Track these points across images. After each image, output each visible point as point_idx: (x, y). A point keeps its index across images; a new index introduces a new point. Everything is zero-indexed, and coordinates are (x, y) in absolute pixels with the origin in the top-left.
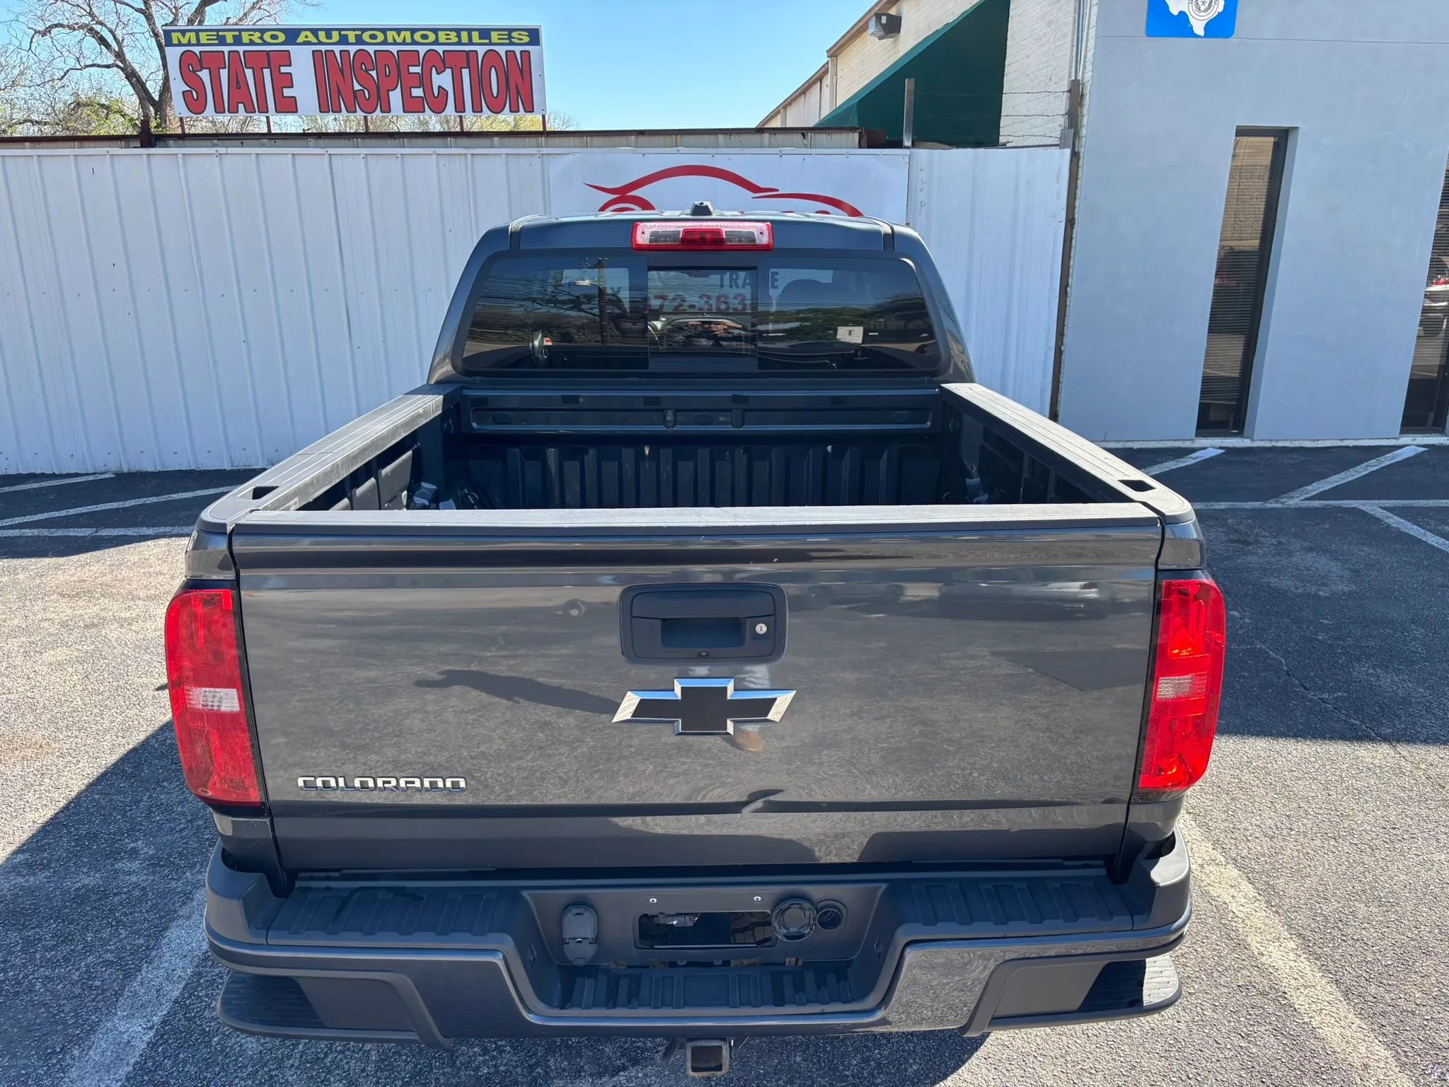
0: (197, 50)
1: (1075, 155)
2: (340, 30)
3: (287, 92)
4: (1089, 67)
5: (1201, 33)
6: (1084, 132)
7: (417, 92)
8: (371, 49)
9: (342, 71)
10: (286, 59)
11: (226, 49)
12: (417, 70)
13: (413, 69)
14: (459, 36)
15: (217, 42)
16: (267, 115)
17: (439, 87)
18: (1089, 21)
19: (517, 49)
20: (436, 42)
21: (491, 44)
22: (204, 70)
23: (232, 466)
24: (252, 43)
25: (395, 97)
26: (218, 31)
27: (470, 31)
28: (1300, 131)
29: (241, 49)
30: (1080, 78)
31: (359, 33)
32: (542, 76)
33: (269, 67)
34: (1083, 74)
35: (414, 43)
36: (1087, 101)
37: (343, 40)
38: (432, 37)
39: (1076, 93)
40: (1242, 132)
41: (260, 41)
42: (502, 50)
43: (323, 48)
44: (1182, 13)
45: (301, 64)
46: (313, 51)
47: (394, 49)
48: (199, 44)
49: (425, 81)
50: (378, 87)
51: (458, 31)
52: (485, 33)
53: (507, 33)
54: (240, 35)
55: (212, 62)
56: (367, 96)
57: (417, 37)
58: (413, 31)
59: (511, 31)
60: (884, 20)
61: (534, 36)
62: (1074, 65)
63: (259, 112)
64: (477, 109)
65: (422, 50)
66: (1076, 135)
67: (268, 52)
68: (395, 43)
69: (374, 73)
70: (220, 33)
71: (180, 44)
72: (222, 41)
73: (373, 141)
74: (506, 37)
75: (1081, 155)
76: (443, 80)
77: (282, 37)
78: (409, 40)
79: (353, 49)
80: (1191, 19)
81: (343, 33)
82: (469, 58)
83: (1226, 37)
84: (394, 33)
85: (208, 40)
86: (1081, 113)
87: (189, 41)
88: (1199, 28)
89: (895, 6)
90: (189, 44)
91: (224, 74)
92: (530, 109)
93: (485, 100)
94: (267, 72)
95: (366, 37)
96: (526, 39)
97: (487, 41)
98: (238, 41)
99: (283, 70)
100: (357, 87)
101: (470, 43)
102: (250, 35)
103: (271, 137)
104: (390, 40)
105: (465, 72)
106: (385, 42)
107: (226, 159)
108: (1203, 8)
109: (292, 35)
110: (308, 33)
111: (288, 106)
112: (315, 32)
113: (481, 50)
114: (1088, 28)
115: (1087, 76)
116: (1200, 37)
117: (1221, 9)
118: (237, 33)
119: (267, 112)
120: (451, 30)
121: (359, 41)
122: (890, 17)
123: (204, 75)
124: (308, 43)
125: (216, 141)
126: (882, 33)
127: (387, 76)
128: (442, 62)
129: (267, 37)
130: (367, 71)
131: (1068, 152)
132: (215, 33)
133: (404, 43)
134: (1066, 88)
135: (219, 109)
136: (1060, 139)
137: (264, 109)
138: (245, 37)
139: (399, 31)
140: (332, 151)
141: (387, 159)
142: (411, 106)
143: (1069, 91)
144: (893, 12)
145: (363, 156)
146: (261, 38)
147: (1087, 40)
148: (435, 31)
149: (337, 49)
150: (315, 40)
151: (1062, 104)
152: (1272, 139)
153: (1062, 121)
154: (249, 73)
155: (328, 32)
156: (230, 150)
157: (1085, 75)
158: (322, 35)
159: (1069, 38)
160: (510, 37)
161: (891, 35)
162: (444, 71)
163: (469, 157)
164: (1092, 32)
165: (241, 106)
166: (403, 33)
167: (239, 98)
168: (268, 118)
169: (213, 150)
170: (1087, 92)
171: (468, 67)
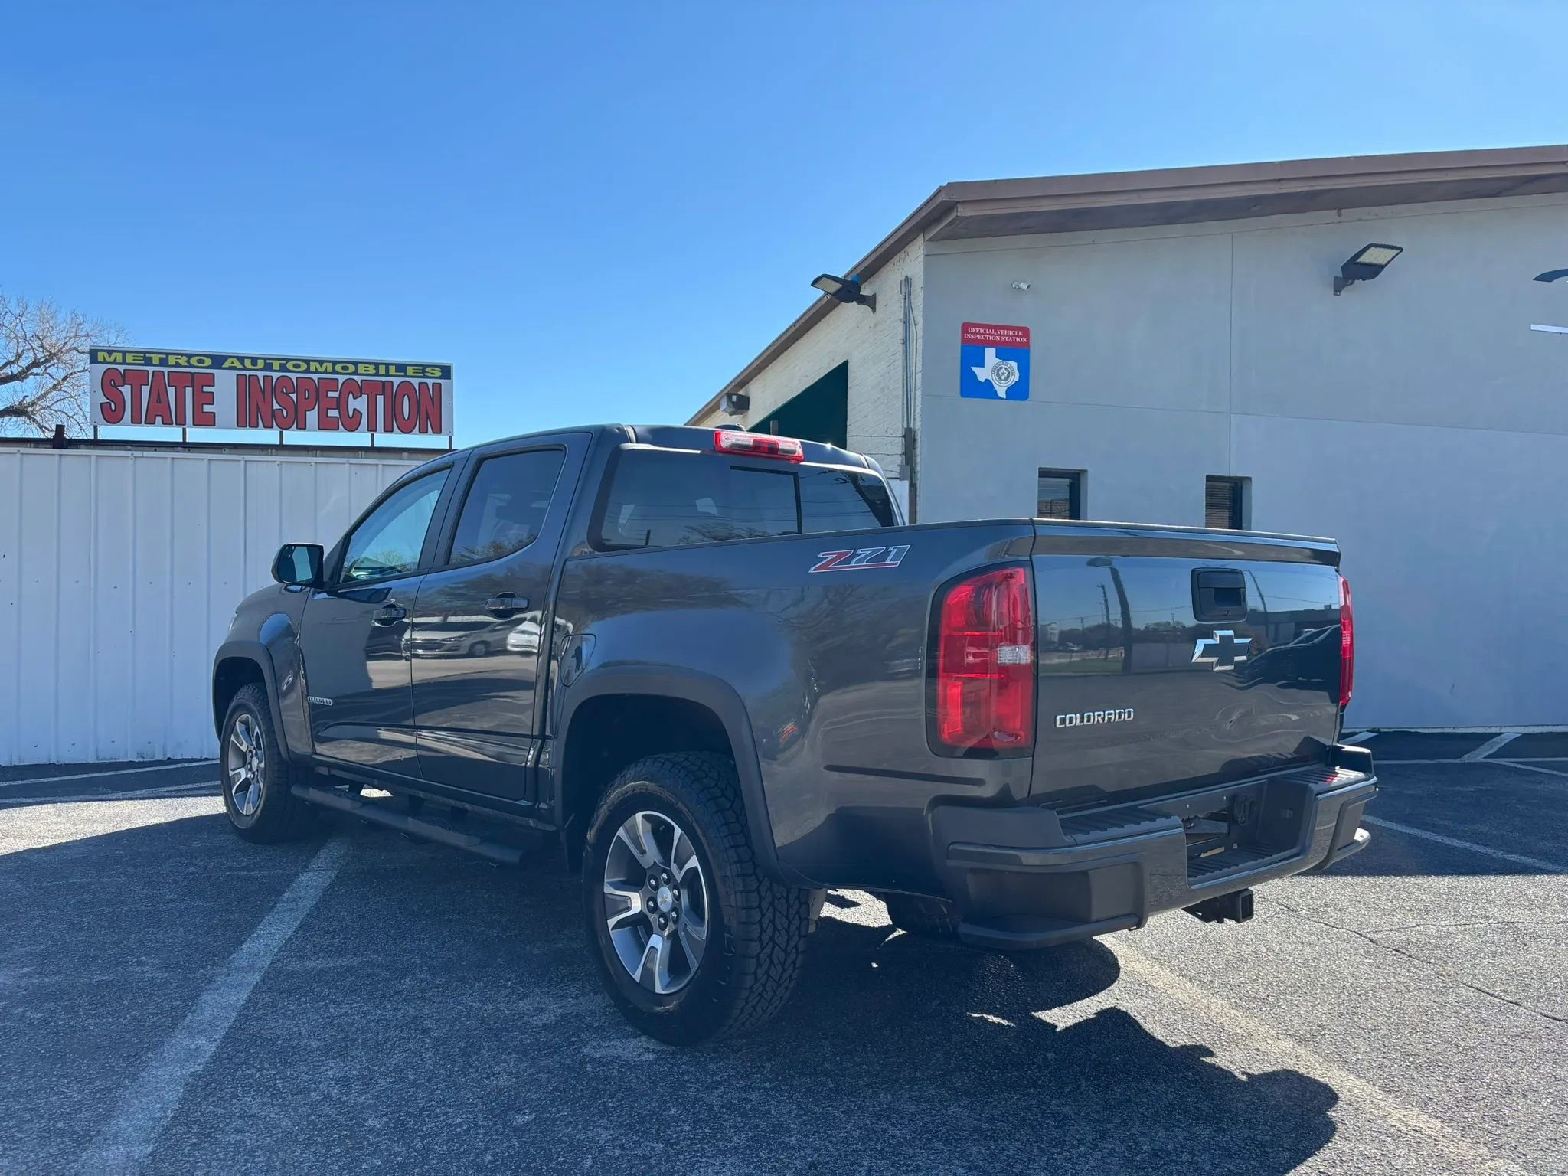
0: (121, 368)
1: (913, 487)
2: (265, 359)
3: (207, 408)
4: (918, 418)
5: (1005, 397)
6: (918, 468)
7: (333, 413)
8: (293, 376)
9: (263, 393)
10: (211, 380)
11: (151, 369)
12: (336, 394)
13: (330, 394)
14: (377, 369)
15: (143, 362)
16: (184, 427)
17: (355, 409)
18: (915, 384)
19: (430, 382)
20: (356, 373)
21: (405, 376)
22: (126, 386)
24: (178, 365)
25: (312, 416)
26: (145, 353)
27: (387, 365)
28: (1090, 475)
29: (166, 370)
30: (911, 426)
31: (284, 362)
32: (451, 404)
33: (192, 386)
34: (914, 424)
35: (335, 372)
36: (919, 444)
37: (268, 367)
38: (352, 368)
39: (909, 439)
40: (1044, 473)
41: (186, 364)
42: (415, 382)
43: (248, 373)
44: (986, 380)
45: (225, 385)
46: (237, 375)
47: (315, 377)
48: (124, 362)
49: (341, 404)
50: (296, 408)
51: (377, 365)
52: (401, 368)
53: (421, 368)
54: (167, 358)
55: (136, 379)
56: (285, 416)
57: (338, 368)
58: (335, 363)
59: (424, 367)
60: (734, 398)
61: (446, 372)
62: (905, 418)
63: (176, 424)
64: (388, 429)
65: (342, 379)
66: (913, 471)
67: (193, 374)
68: (317, 372)
69: (294, 396)
70: (147, 355)
71: (105, 362)
72: (148, 361)
73: (287, 452)
74: (421, 371)
75: (918, 486)
76: (359, 404)
77: (208, 362)
78: (330, 369)
79: (275, 376)
80: (995, 386)
81: (268, 361)
82: (385, 387)
83: (1024, 400)
84: (317, 364)
85: (134, 360)
86: (915, 453)
87: (115, 359)
88: (1002, 392)
89: (743, 389)
90: (115, 362)
91: (146, 390)
92: (438, 430)
93: (395, 421)
94: (189, 391)
95: (290, 366)
96: (439, 374)
97: (403, 374)
98: (164, 362)
99: (206, 389)
100: (276, 406)
101: (387, 375)
102: (177, 358)
103: (185, 446)
104: (313, 369)
105: (380, 399)
106: (308, 371)
107: (139, 462)
108: (1003, 378)
109: (218, 361)
110: (235, 360)
111: (206, 420)
112: (241, 359)
113: (396, 381)
114: (915, 390)
115: (918, 425)
116: (1003, 399)
117: (1017, 379)
118: (164, 356)
119: (185, 424)
120: (370, 363)
121: (283, 368)
122: (740, 397)
123: (126, 390)
124: (234, 368)
125: (129, 447)
126: (732, 409)
127: (305, 398)
128: (359, 390)
129: (194, 361)
130: (287, 393)
131: (907, 483)
132: (142, 355)
133: (325, 372)
134: (900, 433)
135: (136, 420)
136: (900, 473)
137: (181, 421)
138: (172, 360)
139: (321, 362)
140: (248, 458)
141: (303, 469)
142: (325, 424)
143: (904, 436)
144: (741, 392)
145: (277, 463)
146: (188, 362)
147: (915, 399)
148: (356, 364)
149: (261, 375)
150: (240, 366)
151: (899, 447)
152: (1067, 481)
153: (899, 460)
154: (171, 391)
155: (254, 360)
156: (146, 454)
157: (916, 425)
158: (248, 363)
159: (900, 400)
160: (424, 372)
161: (739, 411)
162: (361, 396)
163: (380, 467)
164: (919, 393)
165: (159, 419)
166: (325, 365)
167: (159, 414)
168: (184, 431)
169: (128, 453)
170: (918, 437)
171: (383, 394)
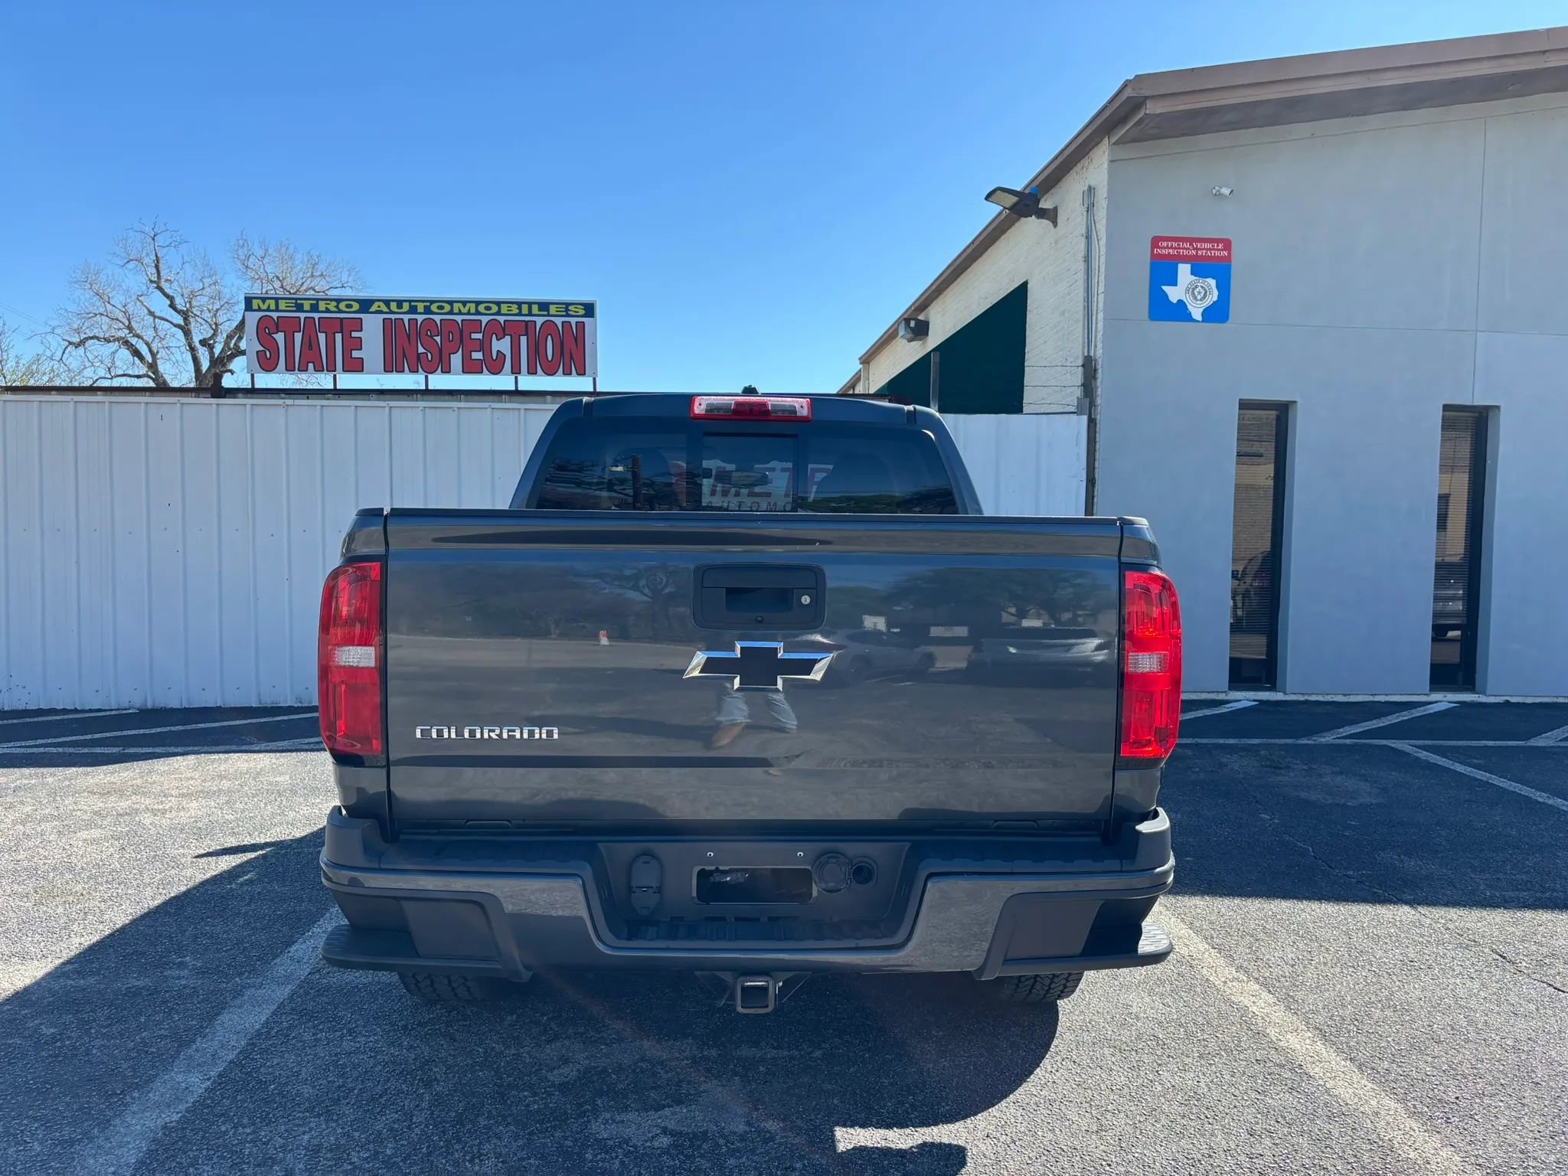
0: (275, 315)
1: (1092, 423)
2: (410, 301)
3: (355, 354)
4: (1100, 345)
5: (1200, 319)
6: (1099, 401)
7: (477, 355)
8: (437, 318)
9: (409, 336)
10: (358, 325)
11: (302, 315)
12: (479, 336)
13: (474, 336)
14: (520, 308)
15: (294, 309)
16: (334, 373)
17: (498, 351)
18: (1097, 307)
19: (573, 321)
20: (499, 313)
21: (548, 315)
22: (280, 333)
23: (260, 702)
24: (328, 311)
25: (456, 360)
26: (296, 299)
27: (530, 304)
28: (1299, 405)
29: (316, 316)
30: (1092, 354)
31: (428, 304)
32: (594, 343)
33: (342, 332)
34: (1095, 351)
35: (478, 313)
36: (1099, 375)
37: (413, 310)
38: (495, 309)
39: (1089, 368)
40: (1244, 405)
41: (335, 309)
42: (559, 321)
43: (393, 317)
44: (1179, 301)
45: (372, 330)
46: (384, 319)
47: (459, 319)
48: (277, 310)
49: (484, 346)
50: (441, 350)
51: (519, 304)
52: (544, 306)
53: (564, 306)
54: (318, 303)
55: (288, 326)
56: (430, 359)
57: (481, 308)
58: (478, 303)
59: (568, 304)
60: (912, 324)
61: (589, 309)
62: (1086, 345)
63: (327, 371)
64: (532, 372)
65: (485, 319)
66: (1092, 404)
67: (341, 319)
68: (460, 313)
69: (438, 339)
70: (299, 302)
71: (259, 310)
72: (300, 308)
73: (432, 397)
74: (563, 310)
75: (1098, 421)
76: (502, 345)
77: (356, 306)
78: (473, 310)
79: (420, 318)
80: (1189, 307)
81: (412, 304)
82: (527, 328)
83: (1222, 323)
84: (460, 305)
85: (287, 307)
86: (1096, 384)
87: (269, 306)
88: (1197, 313)
89: (923, 313)
90: (268, 310)
91: (298, 336)
92: (582, 372)
93: (539, 363)
94: (338, 337)
95: (434, 308)
96: (582, 312)
97: (546, 313)
98: (315, 308)
99: (354, 334)
100: (421, 350)
101: (530, 314)
102: (326, 304)
103: (336, 393)
104: (456, 310)
105: (524, 339)
106: (451, 312)
107: (291, 410)
108: (1199, 297)
109: (365, 305)
110: (382, 304)
111: (355, 366)
112: (387, 302)
113: (540, 321)
114: (1097, 314)
115: (1099, 353)
116: (1198, 321)
117: (1215, 298)
118: (314, 302)
119: (335, 371)
120: (512, 303)
121: (427, 311)
122: (918, 322)
123: (280, 337)
124: (381, 312)
125: (283, 395)
126: (910, 336)
127: (450, 341)
128: (502, 331)
129: (342, 306)
130: (431, 336)
131: (1085, 418)
132: (294, 301)
133: (469, 313)
134: (1080, 362)
135: (290, 368)
136: (1077, 408)
137: (332, 368)
138: (322, 306)
139: (464, 303)
140: (392, 403)
141: (446, 413)
142: (470, 368)
143: (1083, 366)
144: (921, 317)
145: (421, 408)
146: (337, 307)
147: (1097, 323)
148: (498, 303)
149: (406, 318)
150: (385, 309)
151: (1078, 377)
152: (1274, 413)
153: (1078, 392)
154: (322, 337)
155: (400, 303)
156: (297, 402)
157: (1097, 352)
158: (393, 306)
159: (1081, 324)
160: (567, 310)
161: (919, 337)
162: (504, 337)
163: (522, 411)
164: (1101, 316)
165: (311, 366)
166: (468, 305)
167: (311, 359)
168: (335, 377)
169: (280, 402)
170: (1099, 367)
171: (526, 334)
